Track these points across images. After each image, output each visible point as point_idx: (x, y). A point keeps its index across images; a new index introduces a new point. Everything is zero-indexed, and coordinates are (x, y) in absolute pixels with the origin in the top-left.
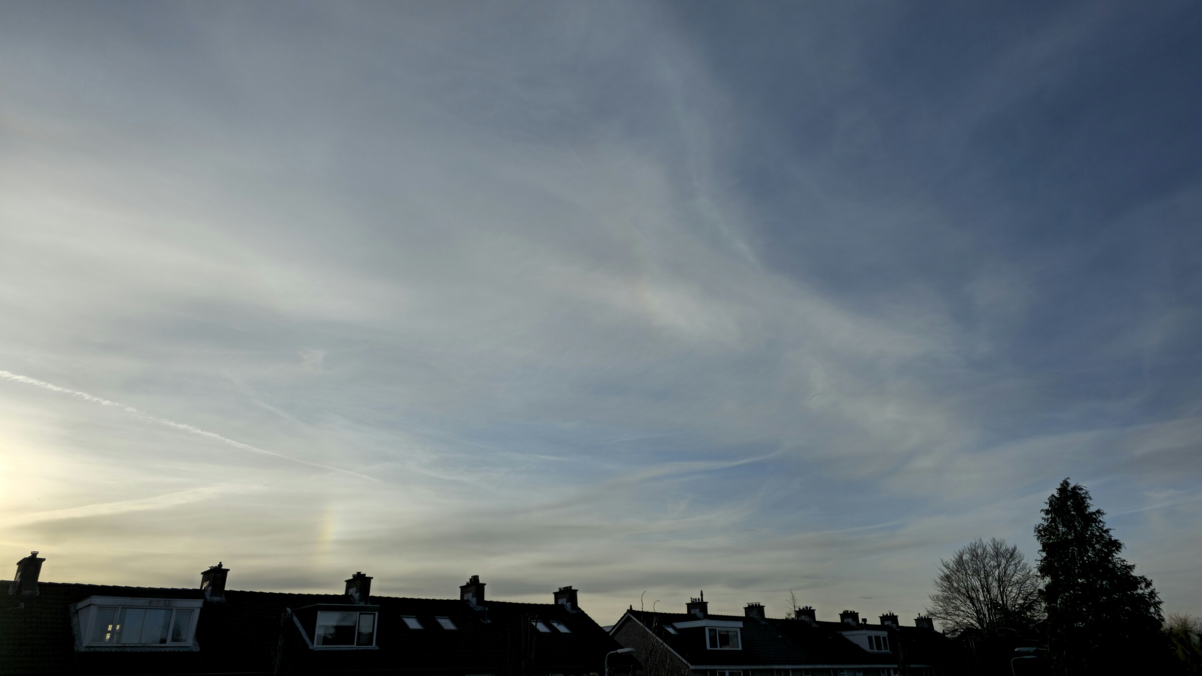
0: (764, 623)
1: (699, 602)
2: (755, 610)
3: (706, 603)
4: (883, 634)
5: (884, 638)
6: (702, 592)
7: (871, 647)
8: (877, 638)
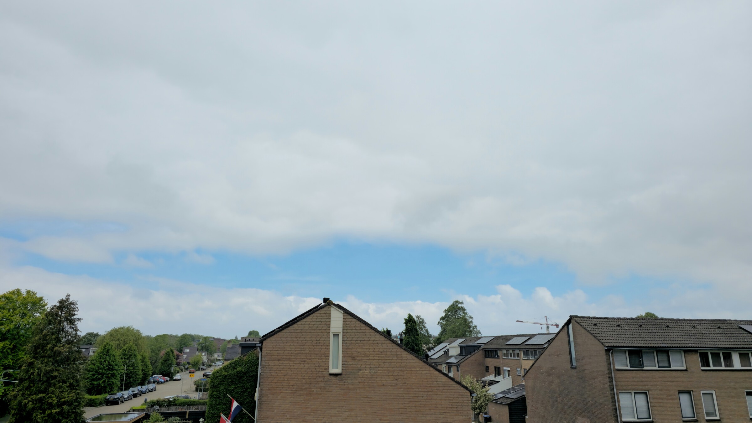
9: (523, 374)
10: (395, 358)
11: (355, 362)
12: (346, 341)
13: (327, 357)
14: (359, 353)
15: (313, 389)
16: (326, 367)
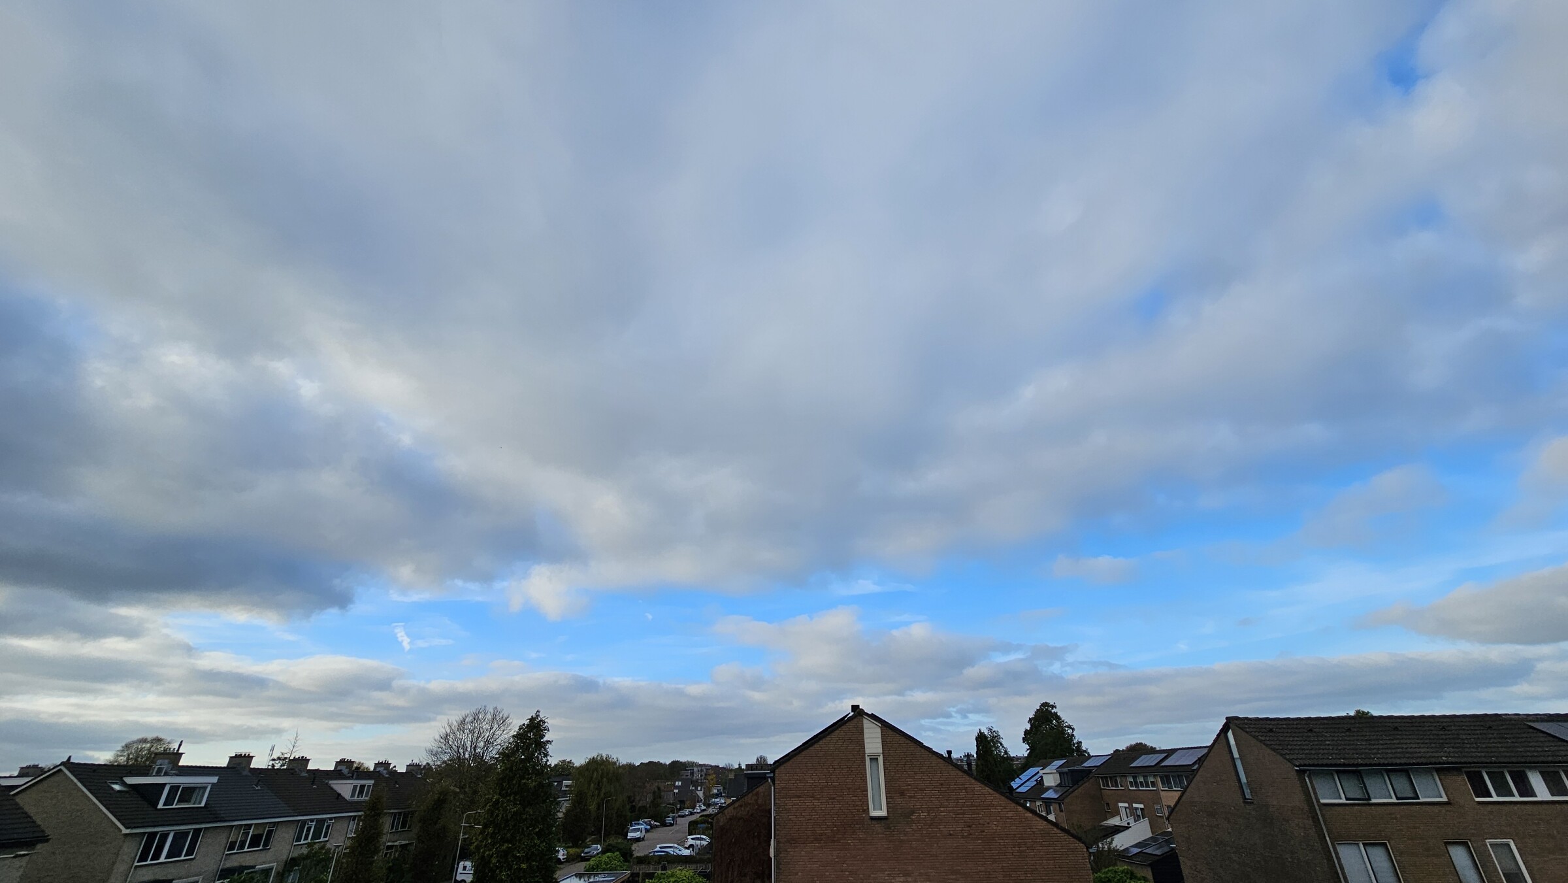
0: (246, 773)
1: (173, 753)
2: (240, 761)
3: (182, 754)
4: (371, 782)
5: (369, 786)
6: (182, 742)
7: (353, 795)
8: (362, 787)
9: (1167, 814)
10: (963, 793)
11: (905, 799)
12: (889, 768)
13: (864, 793)
14: (909, 785)
15: (849, 841)
16: (865, 808)
